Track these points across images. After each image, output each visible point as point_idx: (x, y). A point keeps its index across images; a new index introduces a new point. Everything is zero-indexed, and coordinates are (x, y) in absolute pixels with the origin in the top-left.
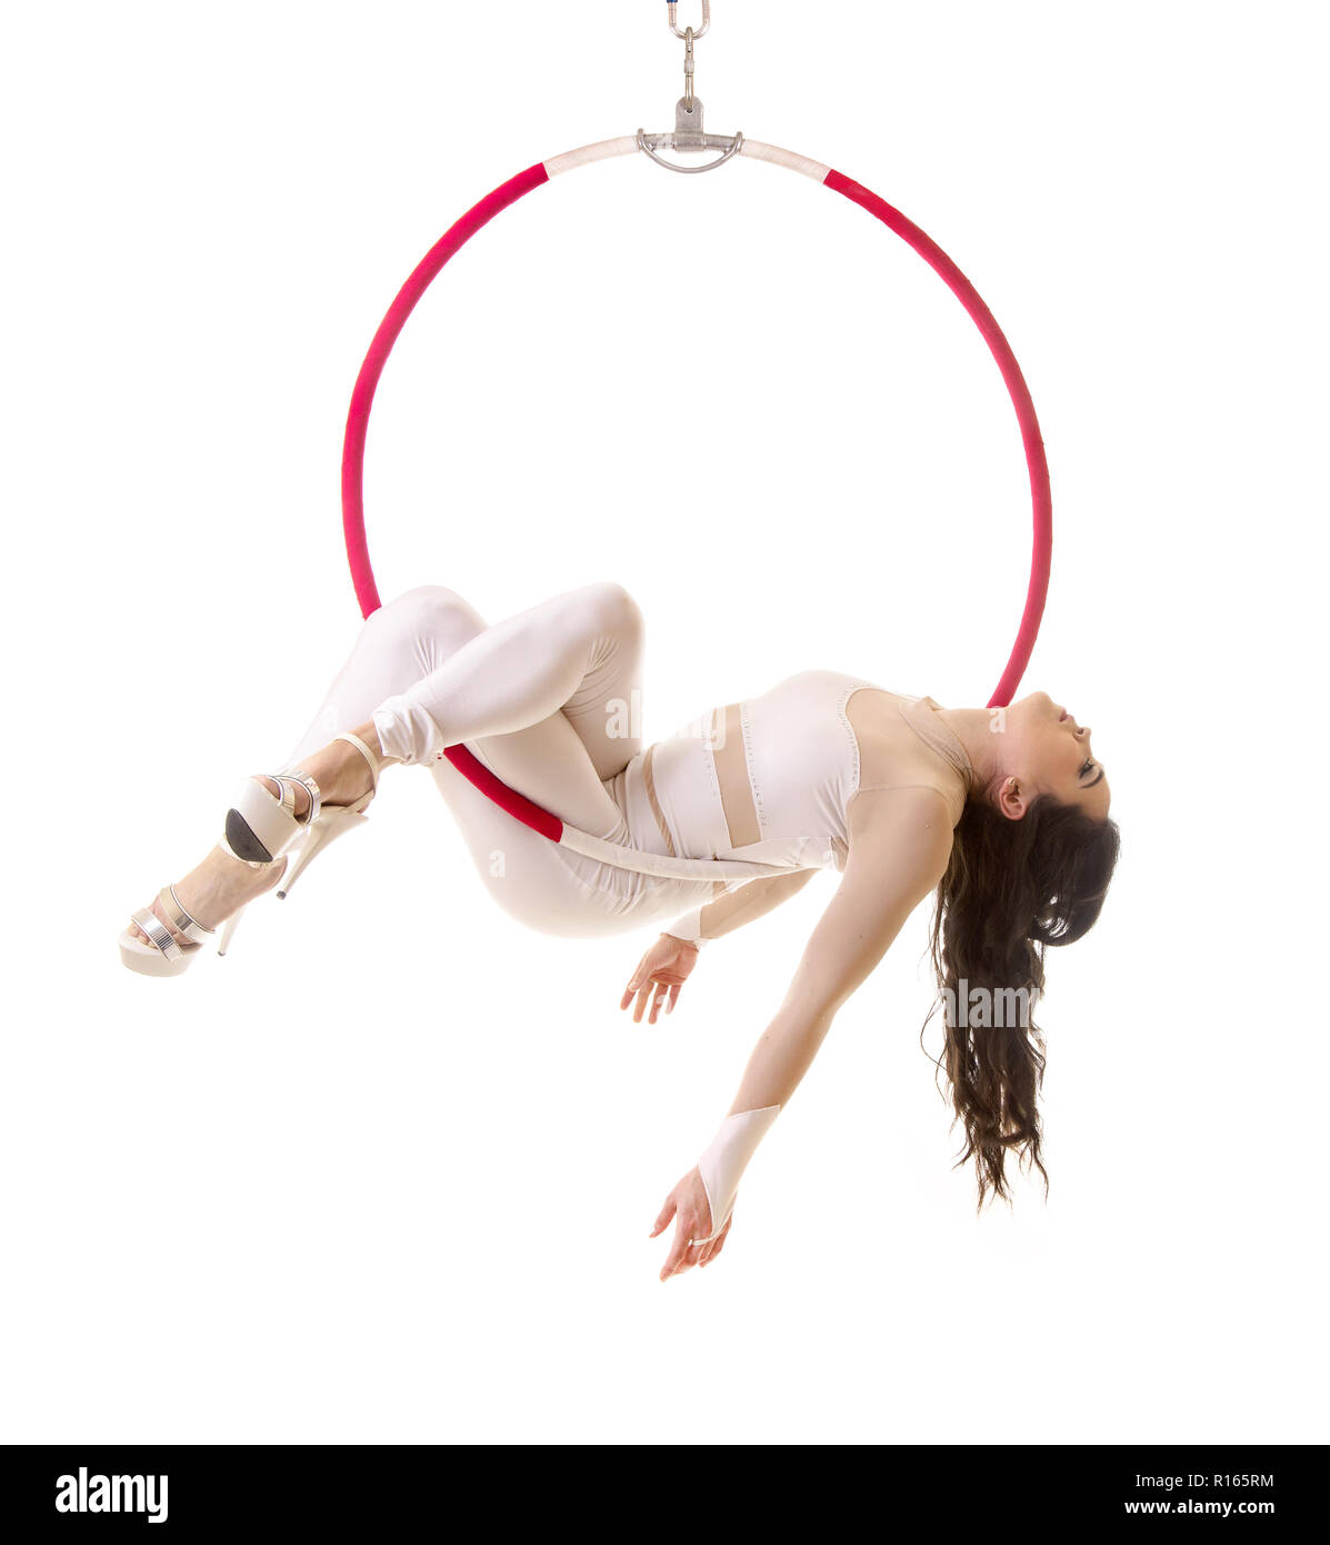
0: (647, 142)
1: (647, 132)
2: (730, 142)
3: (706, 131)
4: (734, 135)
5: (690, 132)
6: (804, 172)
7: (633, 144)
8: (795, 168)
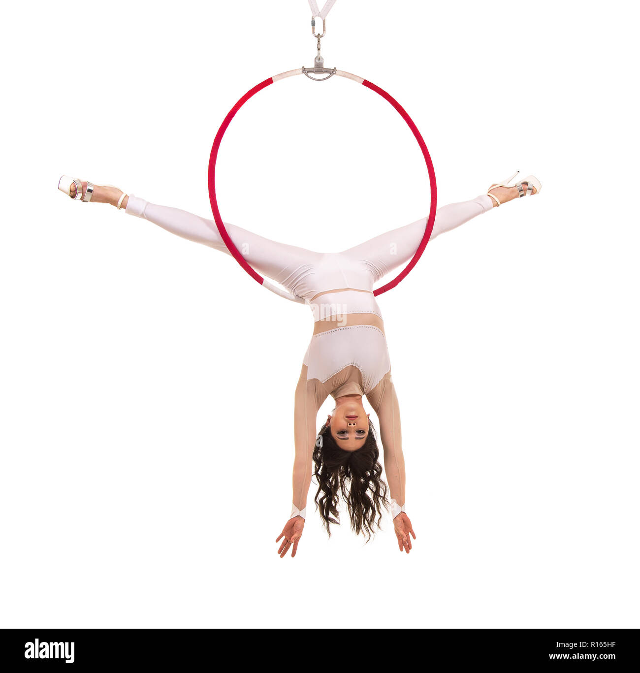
0: (306, 71)
1: (306, 67)
2: (332, 71)
3: (325, 67)
4: (333, 68)
5: (319, 68)
6: (356, 80)
7: (301, 71)
8: (353, 79)
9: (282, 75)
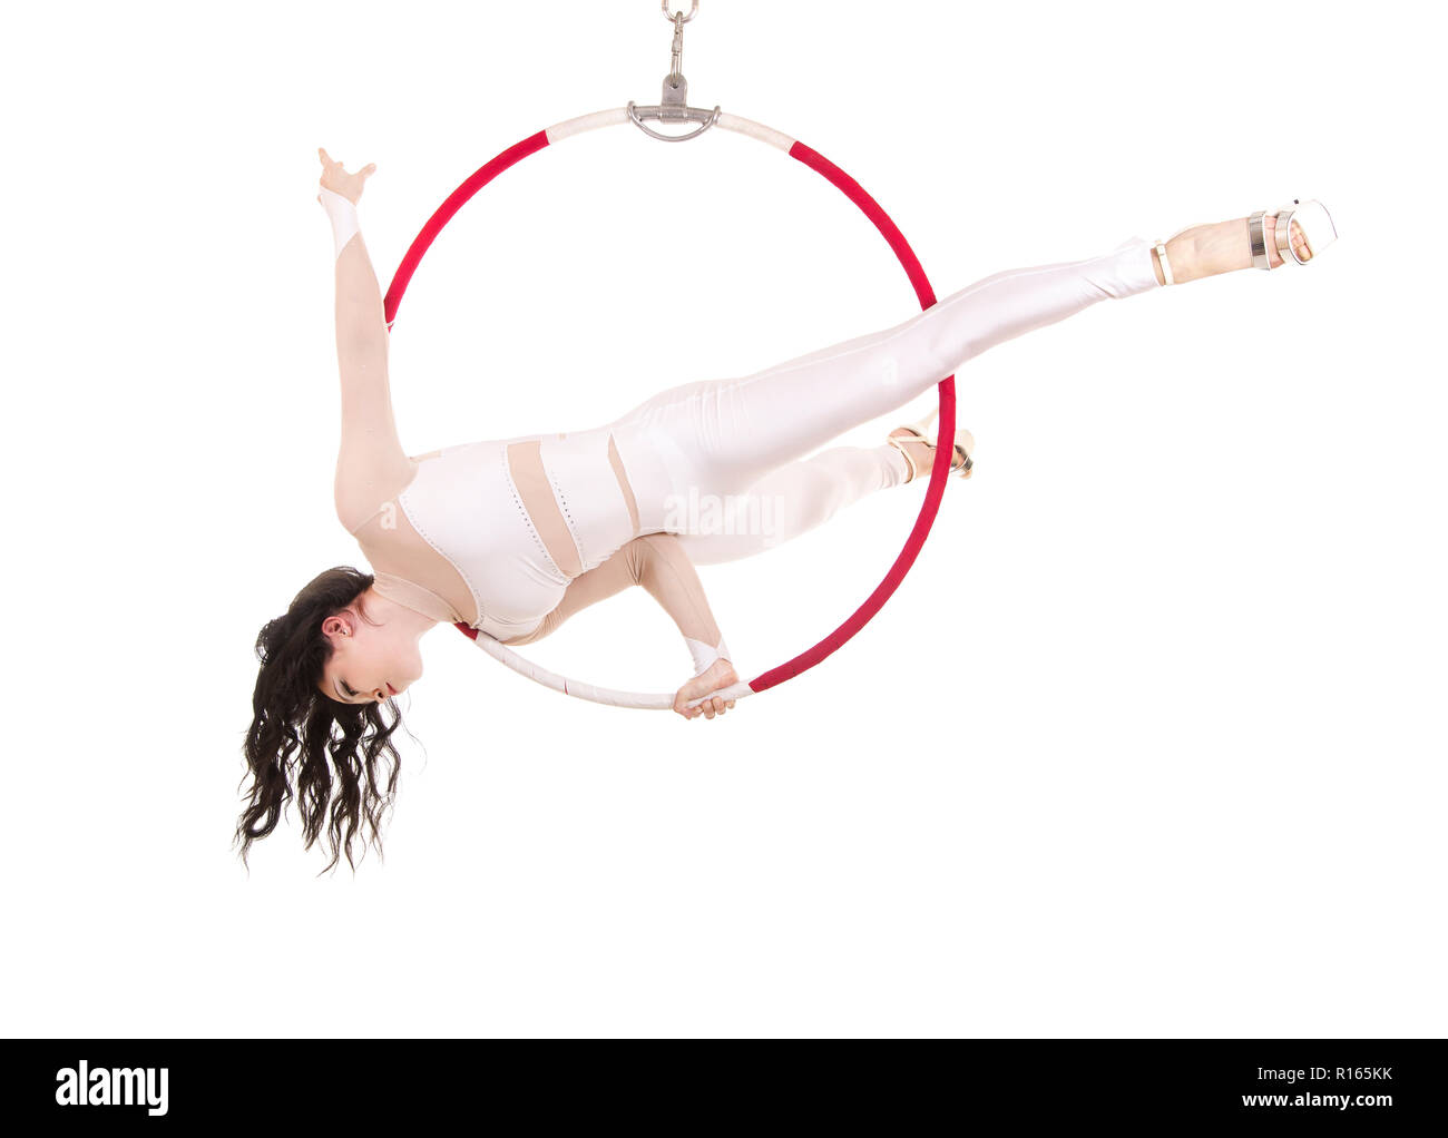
0: (638, 114)
1: (638, 104)
4: (713, 109)
7: (623, 116)
8: (764, 139)
9: (574, 125)
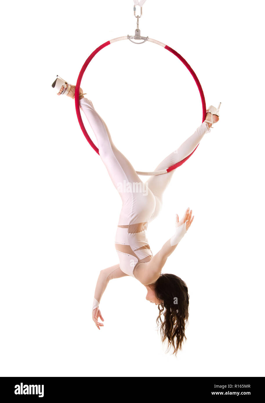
0: (129, 37)
2: (146, 38)
3: (141, 36)
5: (138, 36)
6: (161, 45)
9: (116, 40)
